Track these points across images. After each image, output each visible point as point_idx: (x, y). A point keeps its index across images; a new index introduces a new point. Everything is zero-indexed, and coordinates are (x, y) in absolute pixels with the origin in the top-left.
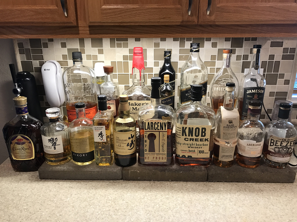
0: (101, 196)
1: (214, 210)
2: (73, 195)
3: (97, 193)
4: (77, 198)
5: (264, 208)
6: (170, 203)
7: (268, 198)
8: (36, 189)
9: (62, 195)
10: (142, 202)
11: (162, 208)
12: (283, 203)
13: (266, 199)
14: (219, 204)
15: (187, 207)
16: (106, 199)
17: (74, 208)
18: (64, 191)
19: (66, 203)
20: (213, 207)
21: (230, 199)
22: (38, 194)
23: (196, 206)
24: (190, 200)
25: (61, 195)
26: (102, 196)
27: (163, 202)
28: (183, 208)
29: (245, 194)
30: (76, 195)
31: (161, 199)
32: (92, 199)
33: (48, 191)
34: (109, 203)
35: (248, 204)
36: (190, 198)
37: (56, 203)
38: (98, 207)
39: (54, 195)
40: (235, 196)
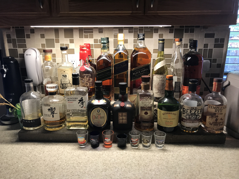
1: (158, 163)
6: (124, 158)
8: (16, 148)
11: (117, 161)
15: (137, 161)
17: (45, 162)
19: (39, 158)
20: (158, 161)
23: (145, 160)
27: (118, 157)
32: (61, 155)
37: (30, 158)
38: (64, 161)
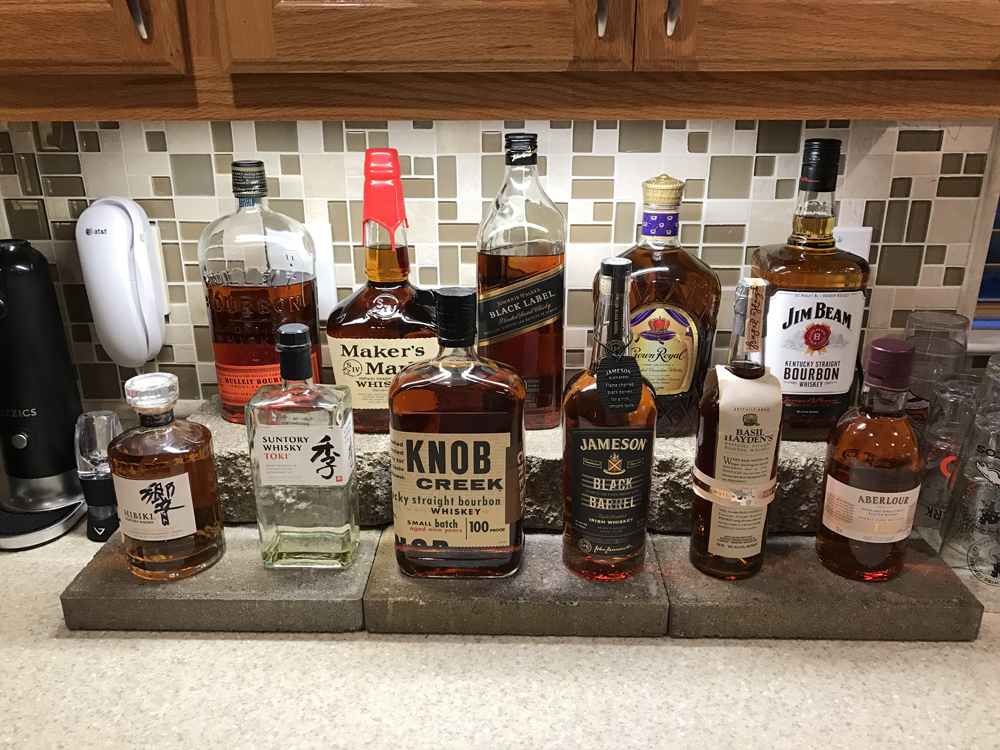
0: (285, 693)
1: (688, 747)
2: (184, 693)
3: (269, 683)
4: (197, 702)
5: (868, 738)
6: (533, 722)
7: (883, 702)
9: (145, 692)
10: (431, 719)
11: (502, 739)
12: (937, 721)
13: (878, 704)
14: (709, 724)
15: (593, 738)
16: (302, 704)
17: (182, 743)
18: (151, 675)
19: (156, 723)
20: (685, 736)
21: (746, 706)
22: (59, 686)
23: (626, 731)
24: (605, 707)
25: (138, 692)
26: (288, 696)
27: (507, 717)
28: (578, 741)
29: (802, 684)
30: (194, 692)
31: (500, 704)
32: (253, 704)
33: (94, 675)
34: (313, 719)
35: (811, 725)
36: (603, 700)
39: (114, 691)
40: (765, 694)
